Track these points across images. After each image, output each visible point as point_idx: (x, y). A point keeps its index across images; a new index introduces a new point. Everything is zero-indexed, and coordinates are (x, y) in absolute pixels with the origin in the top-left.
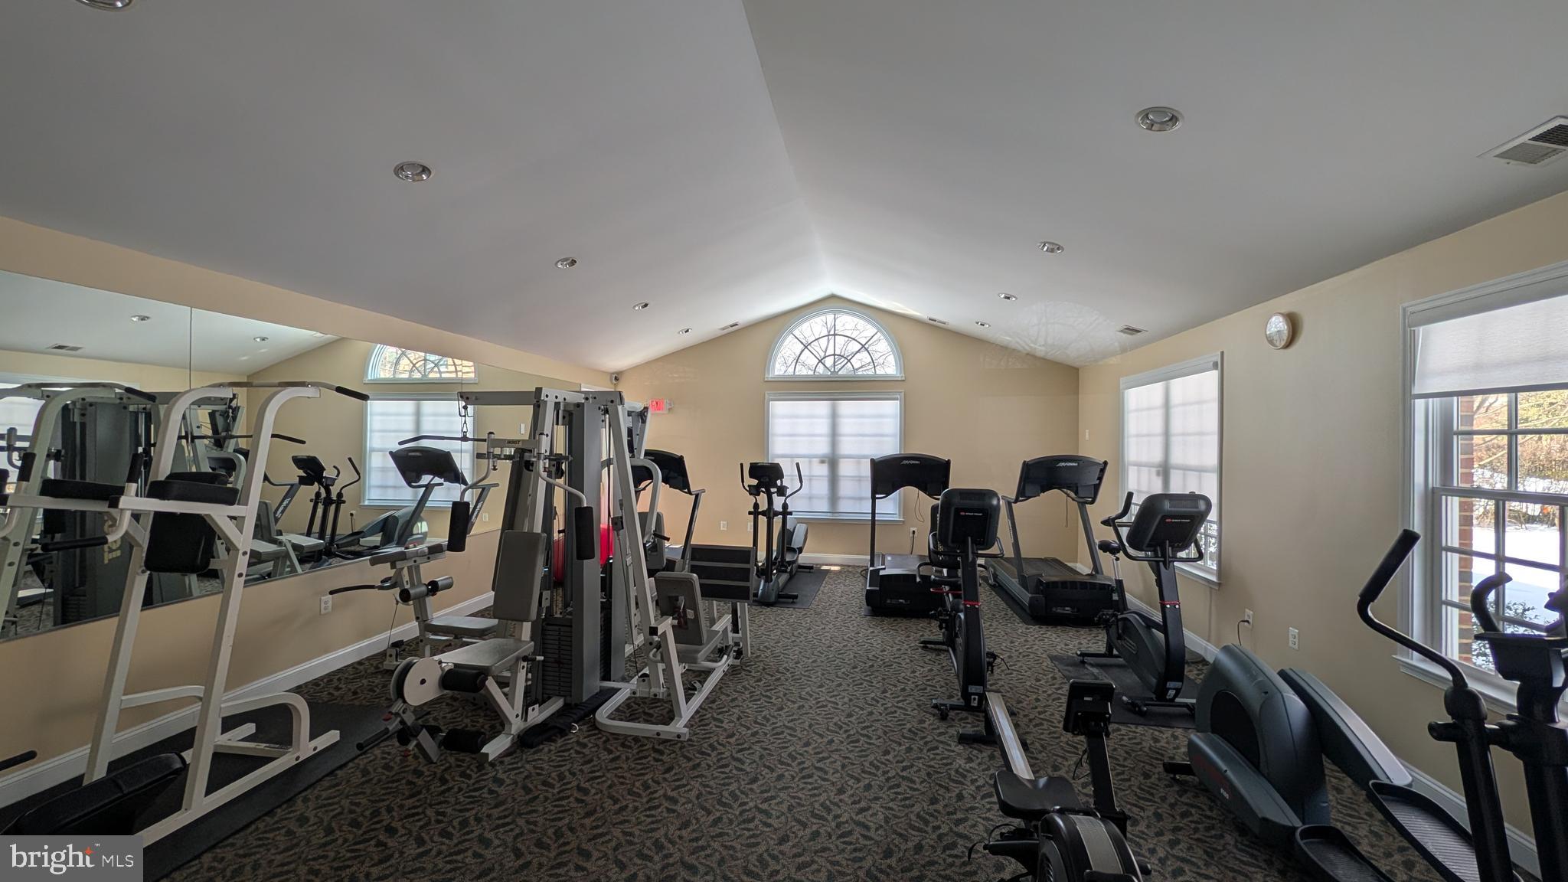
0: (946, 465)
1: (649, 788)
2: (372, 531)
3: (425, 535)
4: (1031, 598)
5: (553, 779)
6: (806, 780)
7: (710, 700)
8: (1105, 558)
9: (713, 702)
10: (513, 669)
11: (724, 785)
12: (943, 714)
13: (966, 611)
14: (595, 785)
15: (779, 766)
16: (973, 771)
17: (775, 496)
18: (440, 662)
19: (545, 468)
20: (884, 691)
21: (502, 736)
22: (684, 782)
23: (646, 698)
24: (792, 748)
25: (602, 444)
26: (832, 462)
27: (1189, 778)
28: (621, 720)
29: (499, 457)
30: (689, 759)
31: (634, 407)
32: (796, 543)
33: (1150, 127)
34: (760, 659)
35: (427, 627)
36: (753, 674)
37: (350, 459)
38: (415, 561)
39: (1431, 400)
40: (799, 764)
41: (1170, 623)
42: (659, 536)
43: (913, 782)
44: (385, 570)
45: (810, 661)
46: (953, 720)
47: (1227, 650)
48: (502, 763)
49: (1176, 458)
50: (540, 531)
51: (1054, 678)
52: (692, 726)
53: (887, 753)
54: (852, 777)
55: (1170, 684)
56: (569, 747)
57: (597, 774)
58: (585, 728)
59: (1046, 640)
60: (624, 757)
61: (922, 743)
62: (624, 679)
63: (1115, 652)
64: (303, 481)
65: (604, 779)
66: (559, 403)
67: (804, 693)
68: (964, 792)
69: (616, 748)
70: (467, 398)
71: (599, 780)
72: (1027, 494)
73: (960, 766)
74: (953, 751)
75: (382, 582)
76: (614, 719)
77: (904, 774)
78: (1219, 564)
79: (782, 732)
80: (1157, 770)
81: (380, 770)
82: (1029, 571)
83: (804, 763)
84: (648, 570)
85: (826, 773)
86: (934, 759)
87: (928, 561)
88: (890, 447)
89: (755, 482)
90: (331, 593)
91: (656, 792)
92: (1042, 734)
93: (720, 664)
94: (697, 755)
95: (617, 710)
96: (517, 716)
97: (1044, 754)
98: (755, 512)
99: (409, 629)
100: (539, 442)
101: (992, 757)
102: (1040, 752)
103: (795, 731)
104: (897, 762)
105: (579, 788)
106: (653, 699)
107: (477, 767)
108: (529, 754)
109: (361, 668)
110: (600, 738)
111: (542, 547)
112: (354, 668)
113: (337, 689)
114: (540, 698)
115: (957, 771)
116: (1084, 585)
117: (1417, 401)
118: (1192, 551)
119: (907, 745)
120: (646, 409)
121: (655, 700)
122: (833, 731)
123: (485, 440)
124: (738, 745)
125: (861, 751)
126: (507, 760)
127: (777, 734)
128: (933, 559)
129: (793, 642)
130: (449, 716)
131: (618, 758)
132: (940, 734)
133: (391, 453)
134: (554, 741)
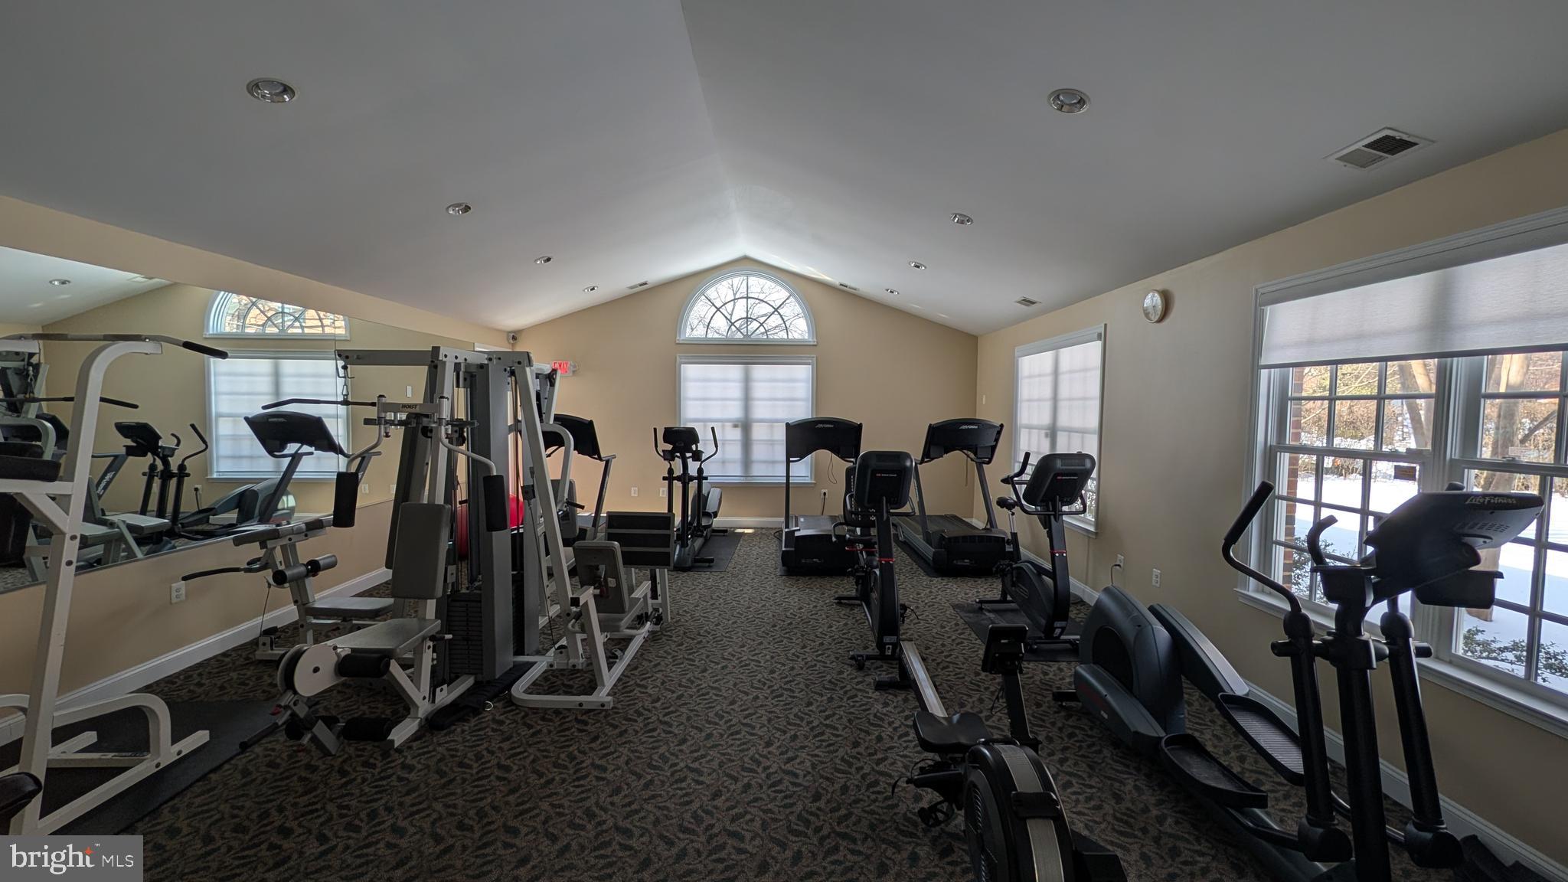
0: (857, 429)
1: (575, 758)
2: (226, 507)
3: (292, 510)
4: (934, 553)
5: (469, 759)
6: (734, 737)
7: (632, 667)
8: (1001, 514)
9: (636, 668)
10: (418, 651)
11: (653, 748)
12: (859, 663)
13: (881, 567)
14: (516, 762)
15: (707, 726)
16: (890, 714)
17: (690, 461)
18: (335, 648)
19: (447, 434)
20: (804, 647)
21: (407, 720)
22: (612, 749)
23: (564, 670)
24: (718, 708)
25: (506, 407)
26: (745, 426)
27: (1073, 704)
28: (539, 694)
29: (392, 423)
30: (615, 727)
31: (541, 369)
32: (711, 507)
33: (1060, 108)
34: (680, 623)
35: (307, 610)
36: (674, 639)
37: (193, 426)
38: (290, 539)
39: (1273, 370)
40: (726, 722)
41: (1058, 570)
42: (572, 504)
43: (837, 729)
44: (254, 550)
45: (730, 622)
46: (869, 669)
47: (1107, 590)
48: (410, 748)
49: (1063, 421)
50: (442, 503)
51: (957, 625)
52: (615, 693)
53: (809, 704)
54: (778, 729)
55: (1058, 624)
56: (484, 725)
57: (518, 750)
58: (500, 705)
59: (948, 591)
60: (545, 731)
61: (842, 692)
62: (538, 653)
63: (1009, 598)
64: (131, 451)
65: (526, 754)
66: (460, 363)
67: (726, 654)
68: (883, 734)
69: (536, 722)
70: (347, 357)
71: (521, 756)
72: (932, 455)
73: (878, 711)
74: (871, 698)
75: (248, 564)
76: (530, 693)
77: (827, 722)
78: (1097, 517)
79: (708, 693)
80: (1048, 699)
81: (263, 769)
82: (932, 528)
83: (731, 720)
84: (563, 540)
85: (753, 728)
86: (853, 706)
87: (843, 521)
88: (802, 412)
89: (669, 447)
90: (185, 579)
91: (583, 762)
92: (949, 675)
93: (640, 631)
94: (624, 722)
95: (534, 684)
96: (424, 698)
97: (951, 694)
98: (670, 478)
99: (286, 613)
100: (440, 406)
101: (906, 700)
102: (948, 692)
103: (720, 691)
104: (821, 712)
105: (500, 766)
106: (572, 670)
107: (381, 755)
108: (440, 737)
109: (227, 660)
110: (518, 714)
111: (446, 519)
112: (218, 661)
113: (200, 685)
114: (447, 677)
115: (875, 716)
116: (981, 538)
117: (1262, 371)
118: (1077, 505)
119: (829, 695)
120: (554, 371)
121: (574, 671)
122: (757, 688)
123: (373, 404)
124: (664, 709)
125: (785, 705)
126: (415, 745)
127: (703, 695)
128: (848, 520)
129: (712, 605)
130: (342, 704)
131: (539, 732)
132: (858, 683)
133: (246, 419)
134: (468, 721)
